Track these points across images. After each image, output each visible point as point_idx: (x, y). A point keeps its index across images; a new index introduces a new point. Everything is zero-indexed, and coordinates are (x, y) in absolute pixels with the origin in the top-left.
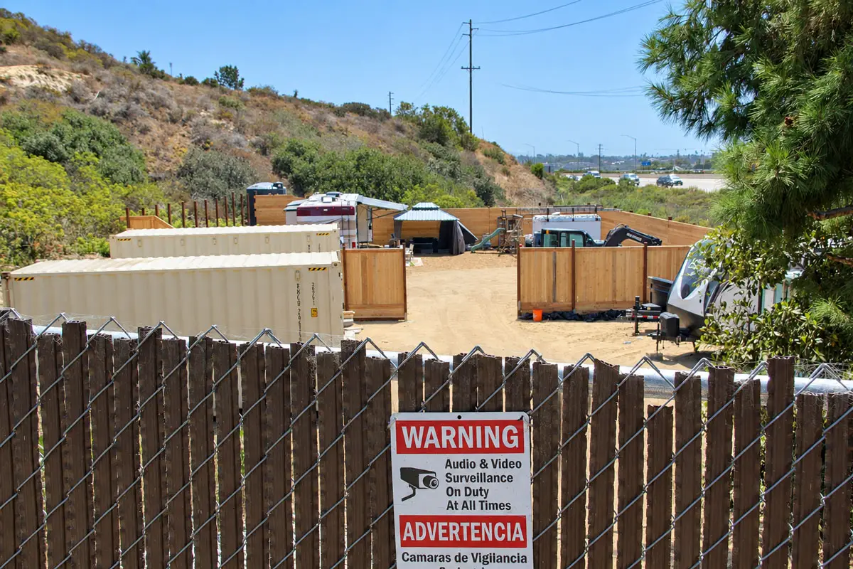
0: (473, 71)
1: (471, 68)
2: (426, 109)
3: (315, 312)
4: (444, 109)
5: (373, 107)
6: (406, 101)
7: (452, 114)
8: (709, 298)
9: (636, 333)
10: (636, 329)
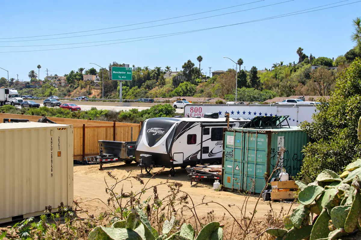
3: (59, 154)
8: (169, 145)
9: (101, 169)
10: (101, 166)
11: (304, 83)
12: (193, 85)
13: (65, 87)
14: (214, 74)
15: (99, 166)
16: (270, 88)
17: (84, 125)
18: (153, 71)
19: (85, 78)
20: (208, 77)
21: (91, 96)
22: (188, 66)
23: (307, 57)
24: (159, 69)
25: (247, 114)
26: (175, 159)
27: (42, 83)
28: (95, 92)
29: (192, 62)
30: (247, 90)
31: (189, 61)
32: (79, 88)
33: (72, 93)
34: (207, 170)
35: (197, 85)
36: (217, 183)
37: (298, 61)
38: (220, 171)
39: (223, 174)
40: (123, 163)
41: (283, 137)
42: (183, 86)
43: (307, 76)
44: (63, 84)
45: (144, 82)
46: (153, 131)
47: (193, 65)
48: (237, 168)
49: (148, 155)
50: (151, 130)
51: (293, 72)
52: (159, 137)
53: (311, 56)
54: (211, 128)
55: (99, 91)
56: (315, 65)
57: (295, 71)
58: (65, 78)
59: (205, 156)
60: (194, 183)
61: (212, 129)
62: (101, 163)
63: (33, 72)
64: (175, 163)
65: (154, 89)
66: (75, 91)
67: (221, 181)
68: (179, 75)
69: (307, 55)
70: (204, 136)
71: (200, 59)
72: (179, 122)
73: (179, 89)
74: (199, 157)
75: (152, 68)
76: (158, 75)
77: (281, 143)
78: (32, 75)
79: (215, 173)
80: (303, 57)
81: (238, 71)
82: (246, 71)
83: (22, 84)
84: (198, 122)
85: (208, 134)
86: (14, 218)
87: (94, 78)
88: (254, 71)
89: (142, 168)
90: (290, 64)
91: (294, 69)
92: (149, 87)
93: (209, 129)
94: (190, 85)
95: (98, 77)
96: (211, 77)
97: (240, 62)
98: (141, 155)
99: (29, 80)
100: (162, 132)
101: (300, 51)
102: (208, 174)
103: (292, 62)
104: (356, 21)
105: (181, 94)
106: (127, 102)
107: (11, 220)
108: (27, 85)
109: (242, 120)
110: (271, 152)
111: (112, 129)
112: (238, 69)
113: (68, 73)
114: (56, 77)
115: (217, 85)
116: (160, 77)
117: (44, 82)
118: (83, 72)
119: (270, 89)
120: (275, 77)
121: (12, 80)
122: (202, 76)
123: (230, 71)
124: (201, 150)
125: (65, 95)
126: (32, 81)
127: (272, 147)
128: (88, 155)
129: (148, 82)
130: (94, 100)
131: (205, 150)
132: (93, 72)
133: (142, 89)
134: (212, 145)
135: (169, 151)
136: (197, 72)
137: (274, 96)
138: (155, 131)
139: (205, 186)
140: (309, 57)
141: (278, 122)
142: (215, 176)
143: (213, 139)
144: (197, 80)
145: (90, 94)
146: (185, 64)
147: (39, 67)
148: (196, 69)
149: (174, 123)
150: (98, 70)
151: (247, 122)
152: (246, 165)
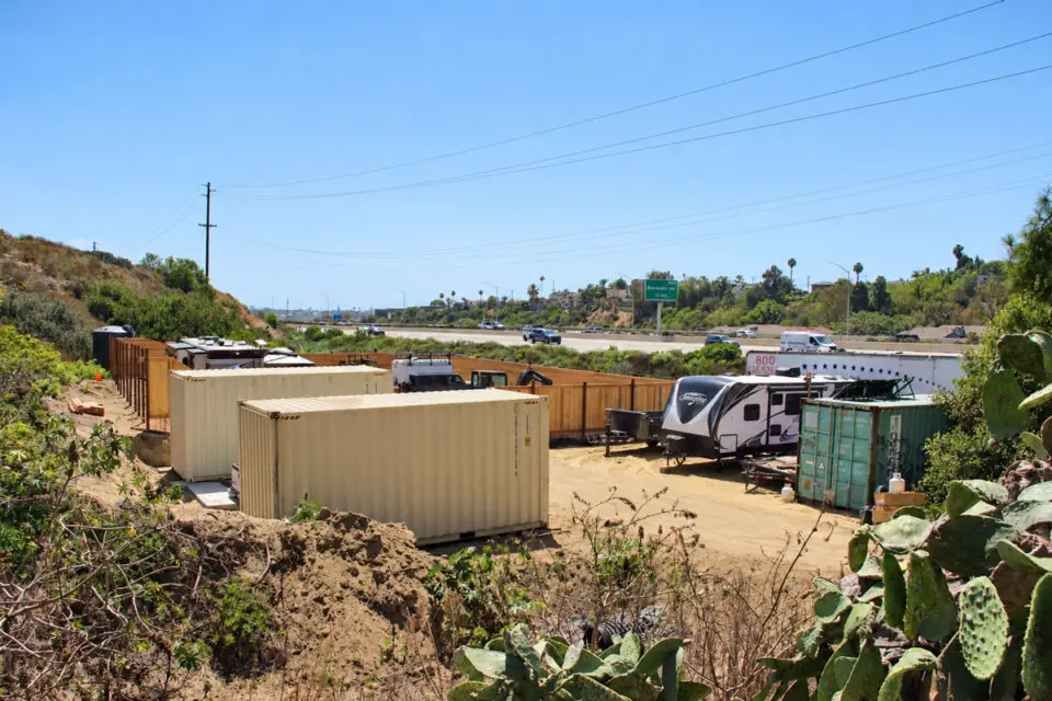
0: (210, 229)
1: (208, 226)
2: (171, 261)
3: (528, 441)
4: (187, 261)
5: (116, 256)
6: (152, 252)
7: (193, 265)
8: (713, 422)
9: (608, 455)
10: (608, 450)
11: (964, 304)
12: (780, 305)
13: (578, 308)
14: (814, 287)
15: (604, 448)
16: (908, 313)
17: (585, 384)
18: (714, 283)
19: (610, 294)
20: (806, 292)
21: (617, 323)
22: (773, 274)
23: (971, 260)
24: (725, 279)
25: (849, 368)
26: (722, 444)
27: (545, 303)
28: (624, 317)
29: (779, 267)
30: (870, 314)
31: (774, 268)
32: (599, 310)
33: (589, 318)
34: (773, 465)
35: (786, 305)
36: (787, 489)
37: (956, 266)
38: (793, 468)
39: (798, 472)
40: (644, 445)
41: (900, 417)
42: (763, 306)
43: (970, 291)
44: (575, 305)
45: (701, 299)
46: (688, 398)
47: (781, 273)
48: (821, 466)
49: (679, 438)
50: (686, 397)
51: (946, 285)
52: (697, 407)
53: (977, 259)
54: (784, 394)
55: (631, 315)
56: (983, 273)
57: (950, 283)
58: (579, 294)
59: (775, 440)
60: (751, 486)
61: (787, 396)
62: (608, 444)
63: (533, 287)
64: (722, 451)
65: (717, 312)
66: (594, 314)
67: (795, 486)
68: (757, 287)
69: (970, 256)
70: (772, 407)
71: (792, 263)
72: (731, 384)
73: (755, 312)
74: (763, 441)
75: (712, 278)
76: (723, 287)
77: (896, 426)
78: (533, 291)
79: (786, 471)
80: (963, 261)
81: (854, 282)
82: (869, 284)
83: (518, 304)
84: (763, 384)
85: (781, 403)
86: (462, 535)
87: (622, 293)
88: (881, 283)
89: (669, 457)
90: (942, 271)
91: (948, 279)
92: (708, 309)
93: (781, 395)
94: (774, 306)
95: (629, 294)
96: (810, 291)
97: (858, 269)
98: (669, 436)
99: (527, 298)
100: (703, 401)
101: (958, 251)
102: (776, 472)
103: (945, 268)
104: (1007, 239)
105: (760, 319)
106: (667, 335)
107: (458, 538)
108: (524, 306)
109: (840, 380)
110: (879, 441)
111: (629, 390)
112: (853, 278)
113: (584, 287)
114: (566, 293)
115: (819, 306)
116: (726, 292)
117: (549, 301)
118: (607, 286)
119: (906, 314)
120: (918, 294)
121: (505, 298)
122: (794, 290)
123: (842, 283)
124: (767, 431)
125: (578, 320)
126: (531, 300)
127: (880, 433)
128: (590, 430)
129: (707, 301)
130: (621, 330)
131: (775, 430)
132: (621, 285)
133: (697, 311)
134: (787, 422)
135: (713, 431)
136: (788, 286)
137: (914, 326)
138: (692, 397)
139: (768, 491)
140: (974, 259)
141: (895, 390)
142: (786, 475)
143: (788, 412)
144: (787, 296)
145: (616, 319)
146: (768, 271)
147: (542, 279)
148: (784, 278)
149: (722, 386)
150: (629, 283)
151: (847, 383)
152: (835, 461)
